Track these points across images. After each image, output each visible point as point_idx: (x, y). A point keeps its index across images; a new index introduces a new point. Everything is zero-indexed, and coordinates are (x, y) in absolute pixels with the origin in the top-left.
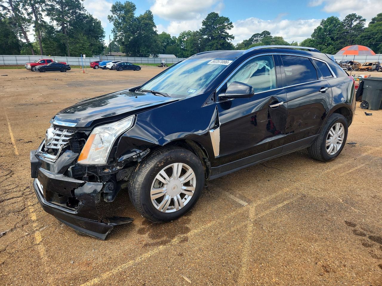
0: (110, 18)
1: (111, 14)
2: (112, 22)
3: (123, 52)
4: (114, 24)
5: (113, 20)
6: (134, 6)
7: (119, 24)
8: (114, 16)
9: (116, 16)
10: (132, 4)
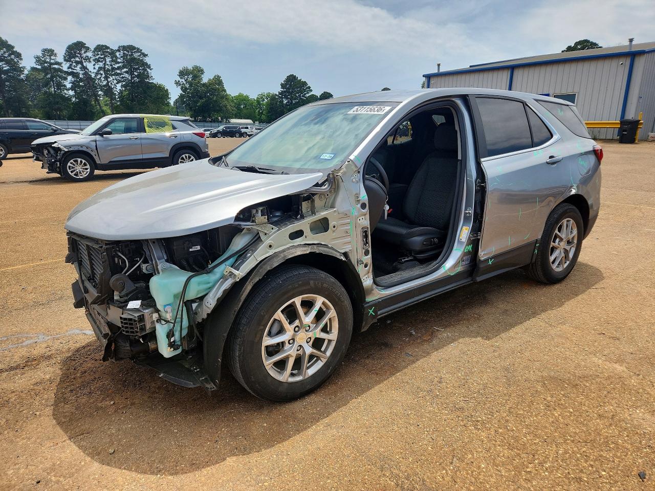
0: (177, 83)
1: (178, 79)
2: (179, 87)
3: (191, 117)
4: (182, 89)
5: (180, 85)
6: (202, 70)
7: (186, 89)
8: (181, 80)
9: (183, 80)
10: (200, 68)
